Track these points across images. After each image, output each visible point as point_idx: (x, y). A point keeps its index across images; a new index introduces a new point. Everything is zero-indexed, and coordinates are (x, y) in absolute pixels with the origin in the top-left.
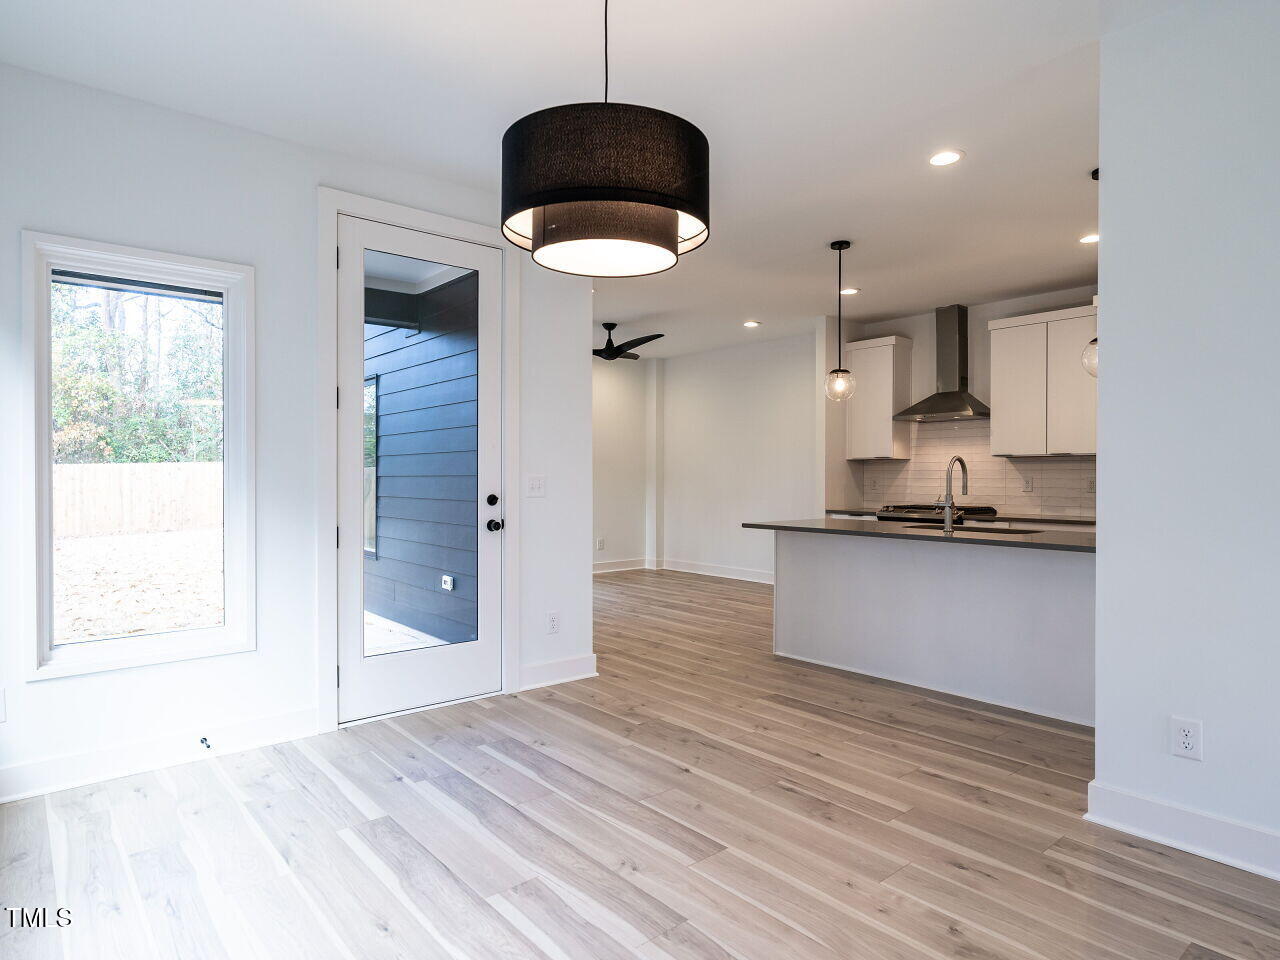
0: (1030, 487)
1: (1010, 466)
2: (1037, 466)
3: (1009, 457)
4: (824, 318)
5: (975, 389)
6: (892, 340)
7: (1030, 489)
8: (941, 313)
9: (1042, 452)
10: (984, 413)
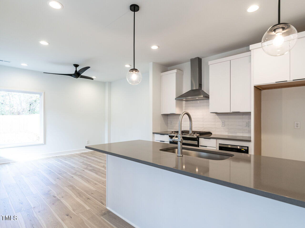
0: (224, 124)
1: (217, 117)
2: (226, 117)
3: (216, 113)
4: (152, 63)
5: (204, 89)
6: (175, 71)
7: (224, 125)
8: (192, 61)
9: (229, 111)
10: (207, 97)
